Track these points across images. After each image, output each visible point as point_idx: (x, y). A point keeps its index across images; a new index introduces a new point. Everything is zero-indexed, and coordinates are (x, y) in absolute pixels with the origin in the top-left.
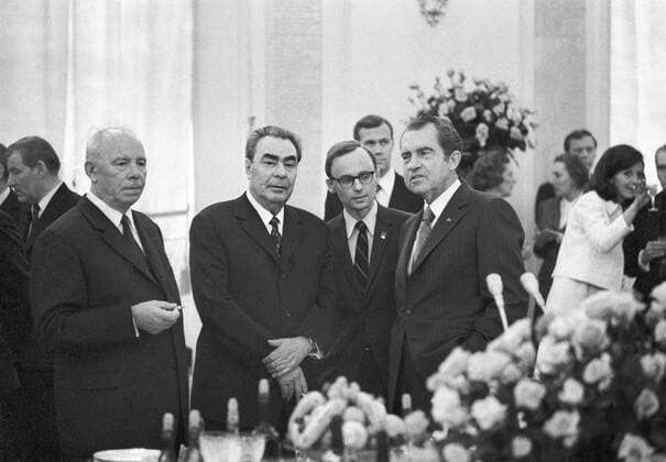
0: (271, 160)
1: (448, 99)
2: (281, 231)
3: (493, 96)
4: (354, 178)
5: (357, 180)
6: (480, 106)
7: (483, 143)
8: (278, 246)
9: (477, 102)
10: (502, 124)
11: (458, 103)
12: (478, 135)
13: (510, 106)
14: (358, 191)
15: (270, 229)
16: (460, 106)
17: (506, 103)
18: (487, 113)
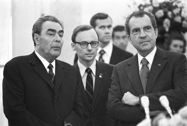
0: (52, 33)
1: (149, 5)
2: (54, 72)
3: (174, 4)
4: (88, 43)
5: (89, 45)
6: (166, 10)
7: (167, 30)
8: (53, 80)
9: (165, 7)
10: (178, 19)
11: (154, 8)
12: (165, 25)
13: (183, 10)
14: (89, 51)
15: (48, 70)
16: (155, 10)
17: (181, 8)
18: (170, 13)
